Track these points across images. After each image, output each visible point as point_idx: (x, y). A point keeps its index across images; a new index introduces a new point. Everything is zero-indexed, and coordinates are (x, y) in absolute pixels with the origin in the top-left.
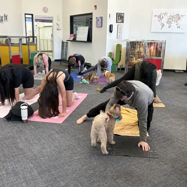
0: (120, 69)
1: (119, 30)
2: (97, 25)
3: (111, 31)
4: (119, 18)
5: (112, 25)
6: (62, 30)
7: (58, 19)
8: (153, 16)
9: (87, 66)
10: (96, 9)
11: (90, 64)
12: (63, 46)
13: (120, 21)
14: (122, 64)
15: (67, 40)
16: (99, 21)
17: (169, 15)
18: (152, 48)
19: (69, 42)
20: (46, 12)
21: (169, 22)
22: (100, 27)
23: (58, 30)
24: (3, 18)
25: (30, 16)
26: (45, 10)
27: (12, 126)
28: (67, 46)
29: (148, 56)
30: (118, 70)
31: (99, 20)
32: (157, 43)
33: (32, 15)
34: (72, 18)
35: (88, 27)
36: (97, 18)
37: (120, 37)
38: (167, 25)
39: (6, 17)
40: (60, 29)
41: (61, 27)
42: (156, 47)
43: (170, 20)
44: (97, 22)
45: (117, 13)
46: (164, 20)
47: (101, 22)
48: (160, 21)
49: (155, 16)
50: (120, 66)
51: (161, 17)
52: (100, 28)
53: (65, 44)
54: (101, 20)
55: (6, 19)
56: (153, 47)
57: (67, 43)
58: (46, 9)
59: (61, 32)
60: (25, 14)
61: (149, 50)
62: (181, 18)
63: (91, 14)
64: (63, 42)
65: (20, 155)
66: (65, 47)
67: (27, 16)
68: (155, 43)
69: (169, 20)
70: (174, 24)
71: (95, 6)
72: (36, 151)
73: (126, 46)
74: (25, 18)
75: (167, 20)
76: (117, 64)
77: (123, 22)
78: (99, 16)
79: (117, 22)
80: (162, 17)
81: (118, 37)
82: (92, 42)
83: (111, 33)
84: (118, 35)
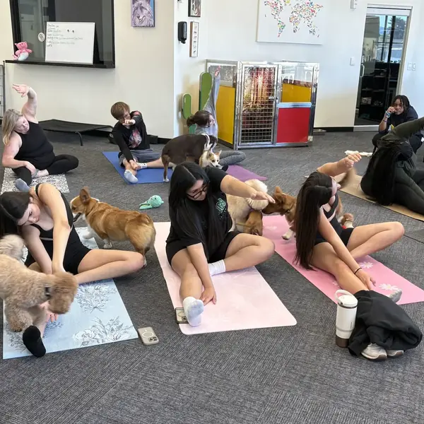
1: (194, 35)
3: (183, 39)
5: (185, 23)
8: (262, 4)
17: (293, 2)
18: (260, 79)
19: (10, 65)
21: (294, 20)
29: (252, 98)
35: (93, 25)
37: (196, 54)
43: (297, 15)
44: (134, 14)
46: (285, 16)
48: (277, 16)
49: (266, 3)
51: (279, 6)
56: (262, 78)
61: (253, 86)
62: (317, 10)
68: (265, 69)
69: (294, 14)
70: (303, 24)
75: (290, 15)
77: (198, 15)
79: (189, 15)
80: (281, 7)
81: (193, 55)
82: (114, 67)
83: (184, 43)
84: (192, 51)
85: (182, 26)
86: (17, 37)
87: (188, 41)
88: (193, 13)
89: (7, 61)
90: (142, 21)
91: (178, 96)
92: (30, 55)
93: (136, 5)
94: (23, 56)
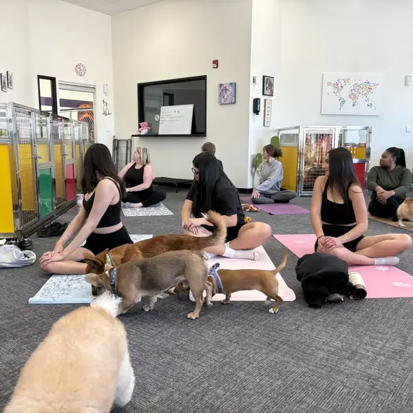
1: (267, 109)
2: (223, 100)
3: (256, 111)
4: (267, 86)
5: (259, 99)
6: (113, 115)
7: (106, 91)
8: (325, 84)
10: (217, 67)
12: (116, 148)
13: (269, 91)
16: (228, 93)
17: (352, 83)
18: (324, 144)
19: (136, 139)
20: (81, 75)
21: (353, 96)
22: (231, 103)
23: (105, 114)
28: (129, 148)
31: (226, 90)
33: (53, 79)
36: (221, 85)
38: (349, 102)
39: (11, 78)
40: (109, 114)
41: (111, 109)
43: (355, 92)
44: (221, 94)
45: (264, 77)
46: (345, 93)
47: (233, 92)
48: (338, 94)
49: (329, 84)
51: (340, 86)
52: (232, 106)
53: (123, 144)
55: (11, 84)
57: (129, 142)
58: (82, 69)
59: (111, 118)
60: (40, 77)
61: (318, 150)
62: (373, 88)
63: (204, 78)
64: (116, 141)
66: (122, 151)
69: (353, 92)
70: (361, 100)
71: (216, 62)
74: (39, 85)
75: (349, 93)
77: (272, 94)
78: (227, 82)
79: (263, 94)
80: (342, 87)
81: (266, 125)
82: (205, 136)
83: (258, 114)
84: (266, 121)
85: (256, 102)
86: (141, 118)
87: (261, 112)
88: (266, 92)
89: (133, 136)
90: (226, 100)
91: (252, 156)
92: (149, 131)
93: (222, 88)
94: (144, 132)
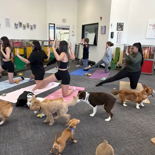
0: (118, 67)
1: (119, 36)
2: (102, 32)
3: (112, 37)
4: (119, 27)
5: (113, 32)
6: (76, 36)
7: (74, 28)
8: (148, 25)
9: (92, 63)
10: (101, 20)
11: (95, 62)
12: (76, 48)
13: (120, 29)
14: (120, 64)
15: (79, 44)
16: (103, 29)
19: (80, 45)
23: (73, 36)
24: (33, 27)
25: (53, 25)
26: (64, 21)
27: (19, 111)
28: (79, 48)
30: (116, 68)
31: (103, 28)
32: (151, 47)
33: (54, 24)
34: (83, 27)
35: (95, 34)
36: (101, 27)
37: (120, 42)
39: (35, 26)
41: (75, 34)
42: (149, 50)
44: (101, 30)
45: (118, 23)
47: (105, 30)
49: (150, 25)
50: (119, 65)
52: (104, 35)
53: (77, 46)
54: (105, 29)
55: (35, 28)
56: (147, 50)
57: (79, 46)
59: (75, 37)
60: (49, 24)
63: (97, 24)
64: (76, 45)
65: (16, 137)
66: (77, 49)
67: (50, 25)
68: (148, 47)
71: (101, 18)
72: (30, 135)
73: (123, 49)
74: (49, 26)
76: (116, 63)
77: (122, 30)
78: (103, 25)
79: (117, 30)
81: (118, 42)
82: (97, 45)
84: (118, 41)
86: (83, 37)
87: (114, 38)
